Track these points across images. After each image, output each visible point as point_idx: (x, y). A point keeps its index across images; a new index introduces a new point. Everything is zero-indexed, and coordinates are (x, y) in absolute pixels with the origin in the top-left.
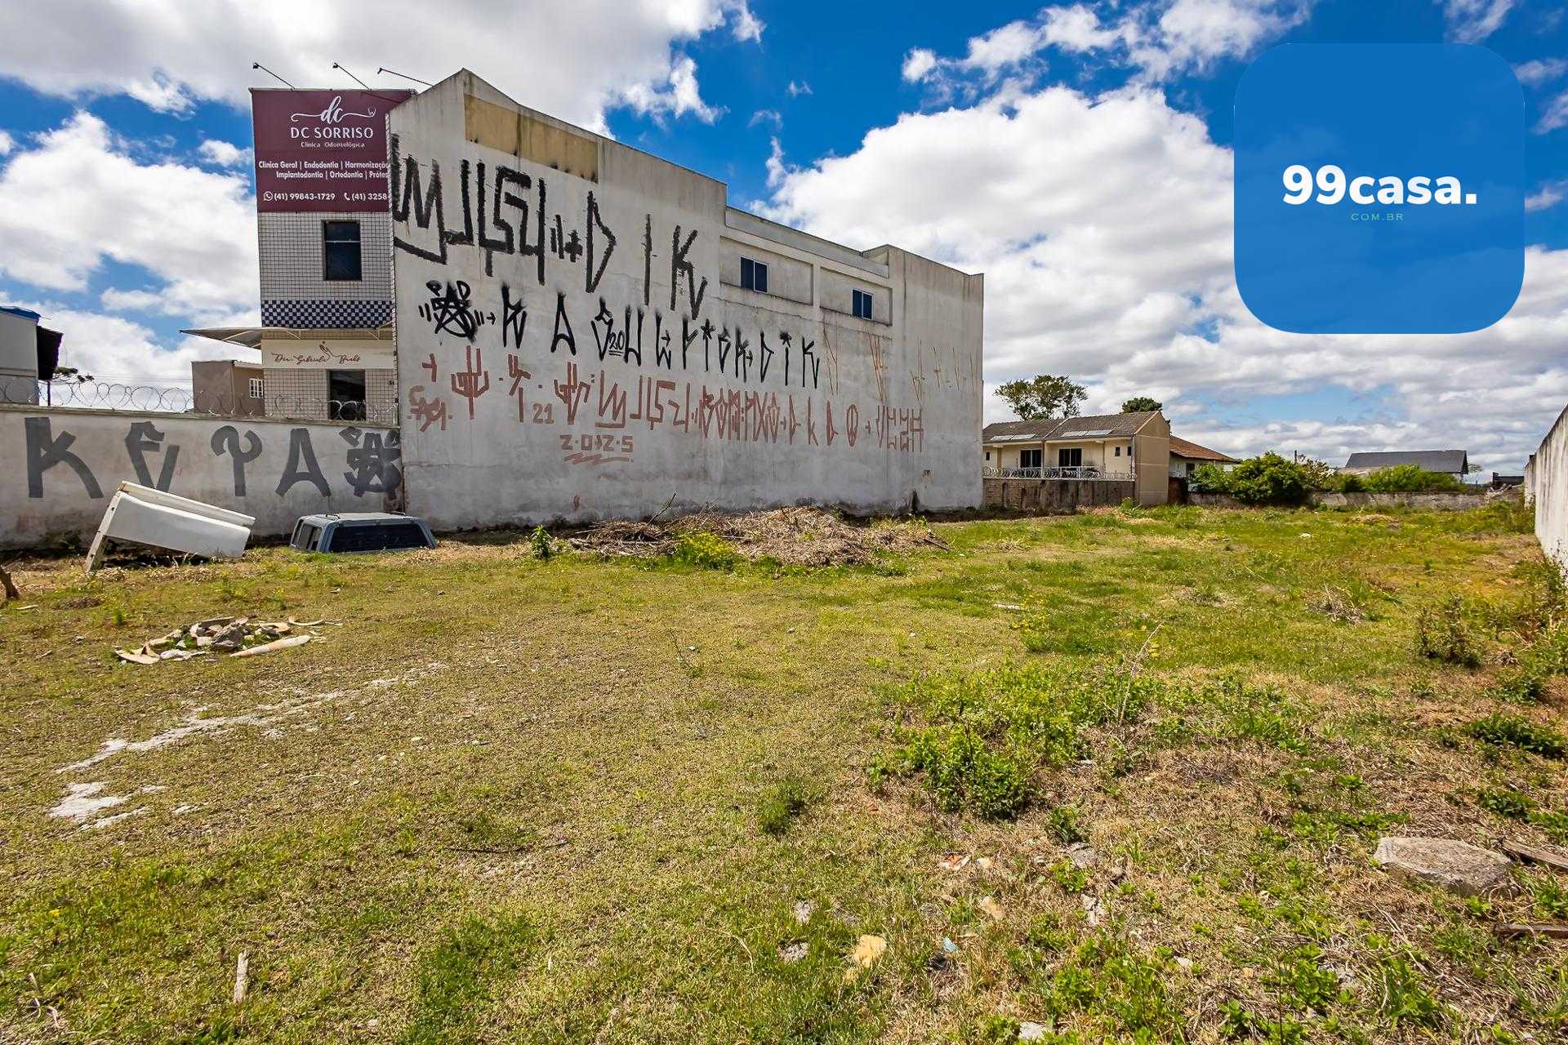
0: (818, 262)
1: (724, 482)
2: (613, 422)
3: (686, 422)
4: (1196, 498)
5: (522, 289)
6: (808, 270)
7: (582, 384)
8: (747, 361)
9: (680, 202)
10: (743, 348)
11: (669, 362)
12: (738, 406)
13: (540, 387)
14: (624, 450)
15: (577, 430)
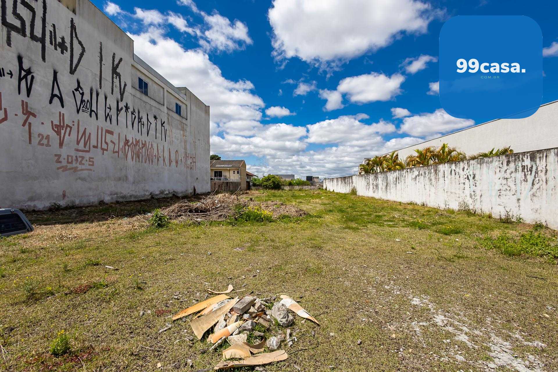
0: (166, 88)
1: (134, 183)
2: (84, 149)
3: (118, 152)
4: (253, 188)
5: (31, 61)
6: (162, 90)
7: (67, 126)
8: (142, 126)
9: (115, 41)
10: (140, 120)
11: (111, 120)
12: (139, 146)
13: (42, 123)
14: (89, 165)
15: (64, 152)
